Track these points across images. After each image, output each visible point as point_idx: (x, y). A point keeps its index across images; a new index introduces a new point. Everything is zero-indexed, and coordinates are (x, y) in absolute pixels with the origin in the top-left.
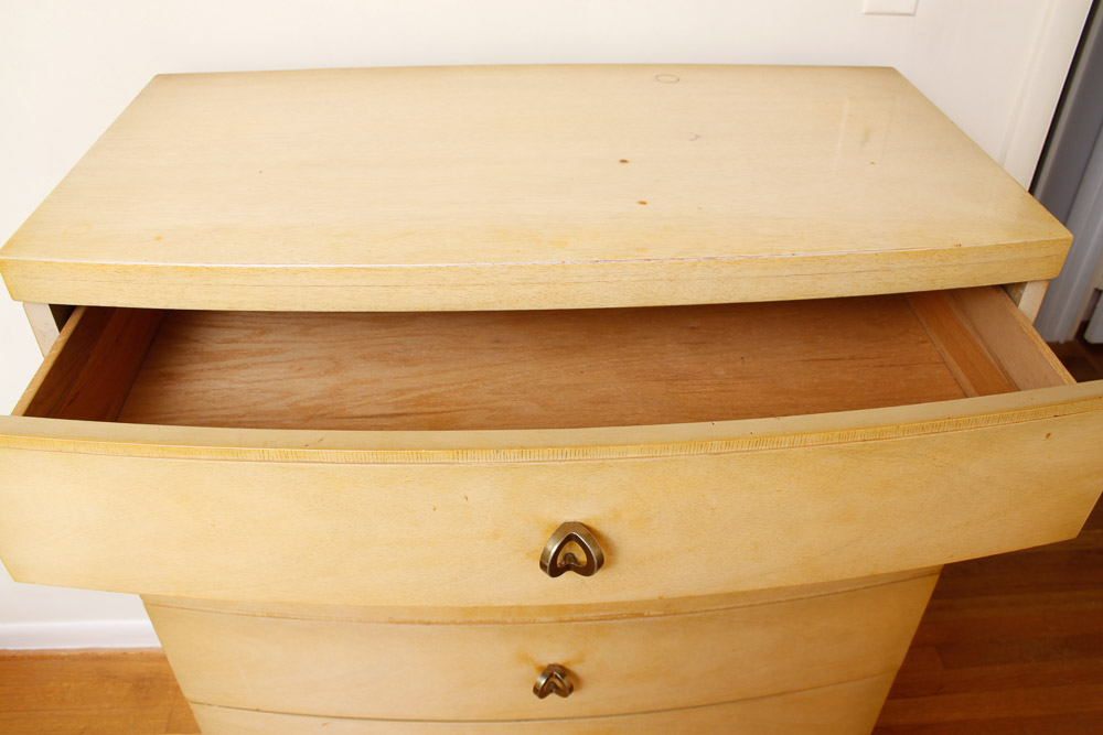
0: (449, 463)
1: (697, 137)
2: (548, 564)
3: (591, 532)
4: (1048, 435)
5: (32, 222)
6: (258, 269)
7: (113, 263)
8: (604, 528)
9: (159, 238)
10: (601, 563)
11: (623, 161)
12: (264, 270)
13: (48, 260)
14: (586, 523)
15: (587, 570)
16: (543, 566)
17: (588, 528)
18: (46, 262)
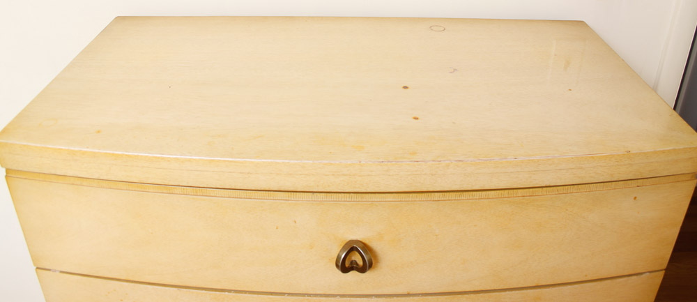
0: (286, 200)
1: (455, 70)
2: (340, 265)
3: (366, 247)
4: (635, 198)
5: (21, 116)
6: (159, 158)
7: (67, 148)
8: (374, 245)
9: (99, 132)
10: (371, 266)
11: (405, 87)
12: (163, 158)
13: (25, 144)
14: (364, 241)
15: (363, 270)
16: (337, 266)
17: (364, 244)
18: (24, 145)
